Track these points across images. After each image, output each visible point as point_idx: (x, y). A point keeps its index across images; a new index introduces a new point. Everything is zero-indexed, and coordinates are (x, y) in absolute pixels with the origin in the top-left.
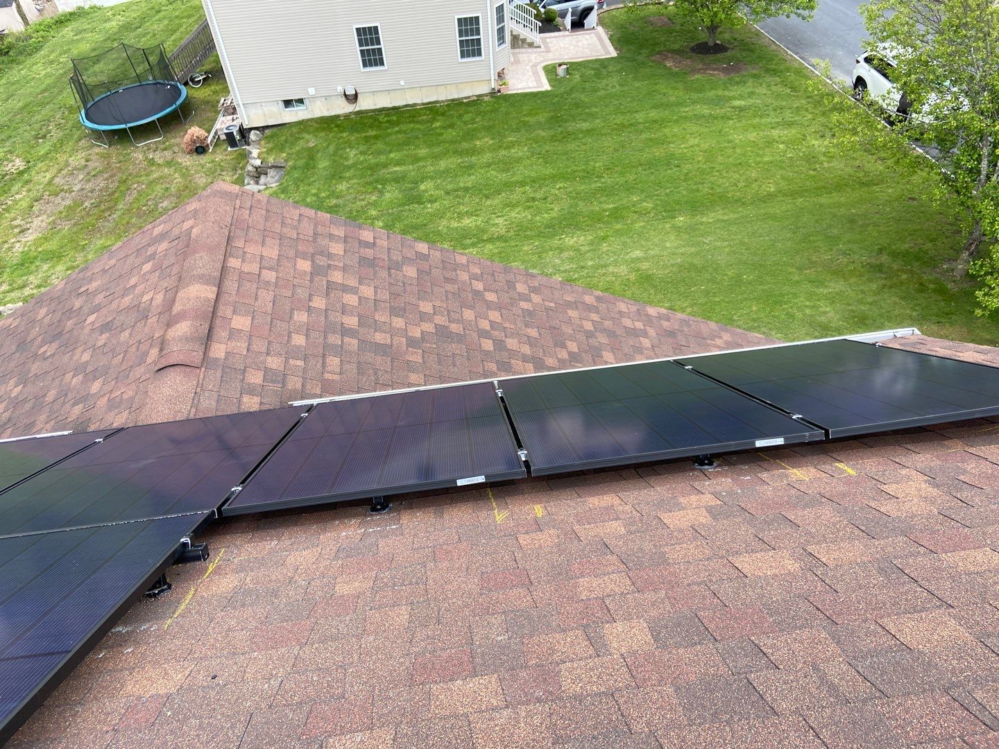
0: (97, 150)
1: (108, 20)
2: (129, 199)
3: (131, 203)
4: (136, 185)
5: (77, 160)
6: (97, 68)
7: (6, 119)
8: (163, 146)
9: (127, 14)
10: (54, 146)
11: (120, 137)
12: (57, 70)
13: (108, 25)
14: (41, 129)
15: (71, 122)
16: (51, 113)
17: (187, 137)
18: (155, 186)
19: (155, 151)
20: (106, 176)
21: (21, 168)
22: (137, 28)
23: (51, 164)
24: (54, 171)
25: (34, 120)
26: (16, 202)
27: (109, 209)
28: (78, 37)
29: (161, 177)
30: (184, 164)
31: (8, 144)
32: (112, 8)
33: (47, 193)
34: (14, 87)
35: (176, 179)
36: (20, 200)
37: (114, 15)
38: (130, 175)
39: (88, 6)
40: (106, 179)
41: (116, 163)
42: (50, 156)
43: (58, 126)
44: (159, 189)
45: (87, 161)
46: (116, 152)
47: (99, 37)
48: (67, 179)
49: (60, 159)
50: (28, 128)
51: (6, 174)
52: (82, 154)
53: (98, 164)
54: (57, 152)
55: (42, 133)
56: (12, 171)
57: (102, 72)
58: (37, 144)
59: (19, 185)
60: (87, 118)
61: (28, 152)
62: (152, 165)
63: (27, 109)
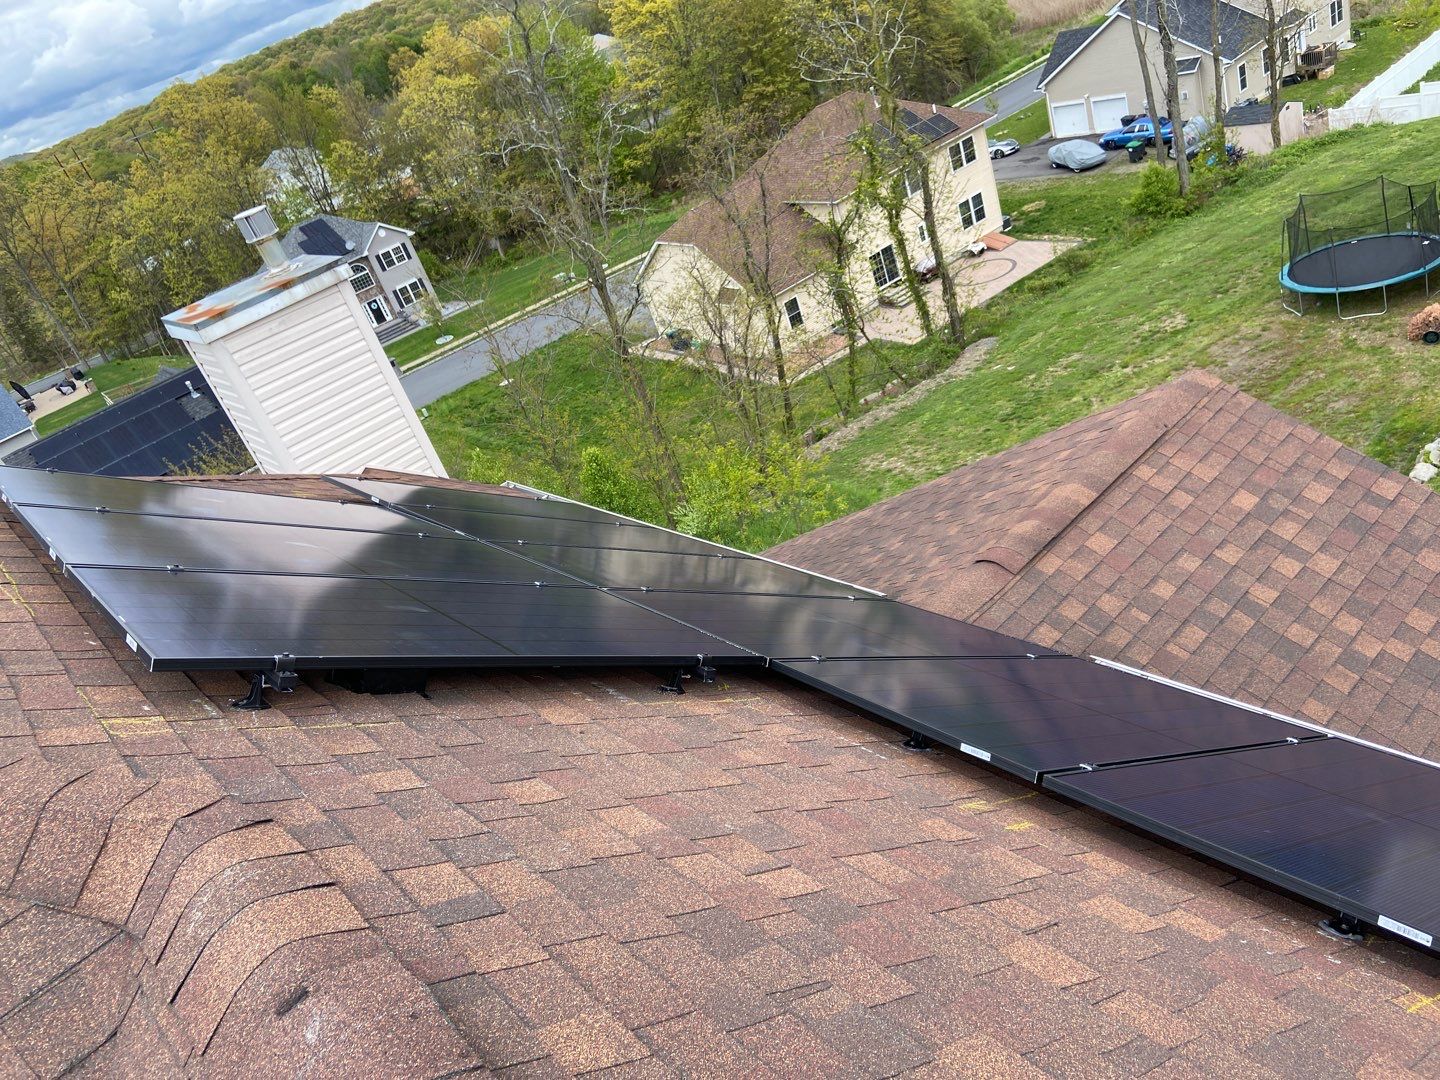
0: (1284, 317)
1: (1392, 142)
2: (1293, 388)
3: (1293, 395)
4: (1311, 372)
5: (1250, 328)
6: (1339, 209)
7: (1192, 264)
8: (1379, 324)
9: (1421, 135)
10: (1232, 305)
11: (1324, 304)
12: (1285, 207)
13: (1385, 150)
14: (1227, 282)
15: (1268, 277)
16: (1249, 263)
17: (1420, 317)
18: (1339, 378)
19: (1364, 329)
20: (1278, 353)
21: (1179, 327)
22: (1426, 155)
23: (1217, 327)
24: (1216, 336)
25: (1224, 269)
26: (1152, 367)
28: (1334, 165)
29: (1353, 367)
30: (1397, 354)
31: (1178, 295)
32: (1403, 127)
33: (1194, 363)
34: (1221, 225)
35: (1373, 372)
36: (1159, 365)
37: (1401, 136)
38: (1311, 357)
39: (1370, 123)
40: (1277, 358)
41: (1300, 338)
42: (1221, 316)
43: (1251, 280)
44: (1341, 382)
45: (1264, 330)
46: (1307, 323)
47: (1363, 166)
48: (1226, 349)
49: (1232, 323)
50: (1212, 278)
51: (1158, 332)
52: (1262, 320)
53: (1276, 336)
54: (1231, 312)
55: (1226, 286)
56: (1168, 328)
57: (1345, 214)
58: (1213, 300)
59: (1167, 346)
60: (1289, 274)
61: (1197, 308)
62: (1350, 348)
63: (1223, 255)
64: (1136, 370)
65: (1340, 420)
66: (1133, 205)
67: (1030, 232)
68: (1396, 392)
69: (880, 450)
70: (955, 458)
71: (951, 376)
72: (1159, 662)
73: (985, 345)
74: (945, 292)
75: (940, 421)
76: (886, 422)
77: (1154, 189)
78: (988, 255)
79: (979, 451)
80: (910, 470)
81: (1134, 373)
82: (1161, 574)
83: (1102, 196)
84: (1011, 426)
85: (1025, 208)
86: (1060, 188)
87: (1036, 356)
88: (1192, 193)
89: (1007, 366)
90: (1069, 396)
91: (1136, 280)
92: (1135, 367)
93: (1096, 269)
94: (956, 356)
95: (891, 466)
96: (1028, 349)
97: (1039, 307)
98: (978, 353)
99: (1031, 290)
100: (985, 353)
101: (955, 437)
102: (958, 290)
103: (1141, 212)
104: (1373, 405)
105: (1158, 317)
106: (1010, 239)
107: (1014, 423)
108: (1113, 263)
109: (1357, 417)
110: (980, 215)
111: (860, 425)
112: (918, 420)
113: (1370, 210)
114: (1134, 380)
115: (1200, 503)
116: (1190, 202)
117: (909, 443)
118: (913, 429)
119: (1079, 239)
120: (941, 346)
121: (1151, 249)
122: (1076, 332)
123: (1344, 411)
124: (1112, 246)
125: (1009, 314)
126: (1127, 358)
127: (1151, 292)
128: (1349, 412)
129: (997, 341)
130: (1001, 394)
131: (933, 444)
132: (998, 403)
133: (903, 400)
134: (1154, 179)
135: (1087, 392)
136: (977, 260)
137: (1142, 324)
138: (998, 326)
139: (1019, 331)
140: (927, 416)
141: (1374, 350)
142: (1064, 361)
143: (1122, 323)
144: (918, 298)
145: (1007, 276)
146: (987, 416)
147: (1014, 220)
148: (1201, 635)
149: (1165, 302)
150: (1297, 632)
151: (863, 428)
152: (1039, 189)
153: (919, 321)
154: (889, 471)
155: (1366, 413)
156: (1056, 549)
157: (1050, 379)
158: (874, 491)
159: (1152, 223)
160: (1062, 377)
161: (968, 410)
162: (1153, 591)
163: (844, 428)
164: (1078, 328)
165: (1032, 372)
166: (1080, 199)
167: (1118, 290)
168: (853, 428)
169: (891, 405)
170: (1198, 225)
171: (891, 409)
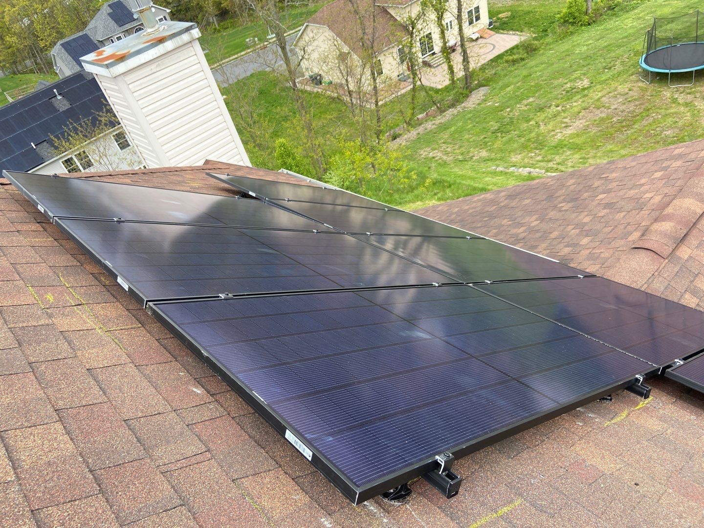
0: (640, 84)
2: (645, 122)
3: (645, 126)
4: (654, 114)
5: (622, 88)
6: (669, 27)
7: (592, 52)
8: (689, 91)
10: (613, 76)
11: (662, 78)
12: (640, 24)
14: (610, 63)
15: (632, 62)
16: (622, 54)
18: (668, 118)
19: (681, 93)
20: (637, 103)
21: (586, 86)
23: (605, 87)
24: (605, 92)
25: (609, 56)
26: (572, 107)
27: (628, 126)
28: (666, 3)
29: (676, 113)
30: (699, 107)
31: (585, 69)
33: (593, 106)
34: (607, 32)
35: (686, 116)
36: (575, 106)
38: (654, 106)
40: (636, 106)
41: (648, 96)
42: (607, 82)
43: (623, 63)
44: (670, 120)
45: (630, 90)
46: (651, 88)
47: (680, 4)
48: (610, 100)
49: (613, 85)
50: (603, 60)
51: (575, 88)
52: (628, 85)
53: (636, 94)
54: (613, 80)
55: (610, 65)
56: (580, 86)
57: (671, 30)
58: (603, 72)
59: (579, 96)
60: (645, 61)
61: (595, 76)
62: (674, 103)
63: (608, 48)
64: (563, 108)
65: (669, 141)
66: (561, 18)
67: (503, 29)
68: (698, 127)
69: (429, 146)
70: (468, 152)
71: (465, 107)
73: (483, 91)
74: (464, 60)
75: (460, 131)
76: (431, 131)
77: (573, 10)
78: (480, 41)
79: (481, 149)
80: (445, 158)
81: (562, 110)
83: (541, 12)
84: (497, 136)
85: (500, 16)
86: (519, 6)
87: (510, 98)
88: (592, 13)
89: (494, 103)
90: (528, 121)
91: (563, 59)
92: (563, 107)
93: (542, 52)
94: (467, 96)
95: (434, 155)
96: (505, 94)
97: (511, 71)
98: (479, 95)
99: (507, 62)
100: (483, 96)
101: (468, 140)
102: (470, 60)
103: (566, 21)
104: (686, 134)
105: (575, 80)
106: (492, 32)
107: (499, 134)
108: (550, 50)
109: (678, 140)
110: (478, 18)
111: (417, 132)
112: (448, 131)
113: (684, 28)
114: (562, 114)
116: (591, 18)
117: (444, 143)
118: (446, 135)
119: (528, 35)
120: (461, 91)
121: (570, 42)
122: (532, 86)
123: (671, 136)
124: (549, 39)
125: (495, 74)
126: (559, 102)
127: (571, 66)
128: (674, 137)
129: (489, 89)
130: (492, 118)
131: (456, 144)
132: (491, 123)
133: (440, 119)
134: (574, 4)
135: (537, 119)
136: (474, 43)
137: (566, 83)
138: (490, 81)
139: (500, 84)
140: (453, 129)
141: (687, 105)
142: (525, 102)
143: (556, 82)
144: (448, 60)
145: (490, 53)
146: (485, 130)
147: (494, 22)
149: (578, 72)
151: (419, 134)
152: (507, 6)
153: (448, 76)
154: (434, 158)
155: (682, 138)
157: (518, 111)
158: (427, 168)
159: (571, 28)
160: (525, 111)
161: (474, 126)
163: (408, 133)
164: (532, 84)
165: (508, 107)
166: (529, 12)
167: (553, 64)
168: (413, 133)
169: (433, 122)
170: (594, 31)
171: (433, 124)
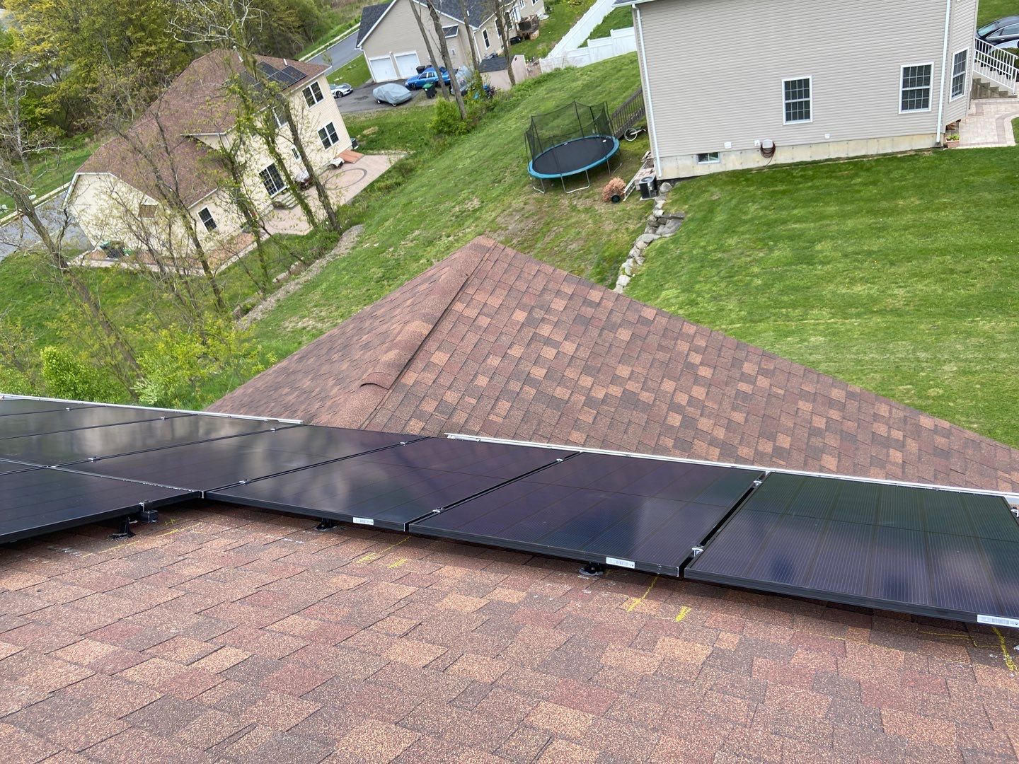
0: (535, 195)
1: (577, 79)
2: (547, 239)
3: (548, 243)
4: (556, 228)
5: (517, 203)
6: (555, 123)
7: (476, 165)
8: (587, 194)
9: (592, 74)
10: (505, 190)
11: (555, 185)
12: (525, 124)
13: (574, 84)
14: (499, 175)
15: (522, 170)
16: (510, 162)
17: (607, 187)
18: (570, 230)
19: (579, 198)
20: (535, 218)
21: (477, 207)
22: (597, 87)
23: (498, 205)
24: (499, 210)
25: (496, 166)
26: (465, 235)
27: (530, 246)
28: (548, 96)
29: (577, 222)
30: (599, 211)
31: (472, 186)
32: (582, 69)
33: (489, 229)
34: (490, 139)
35: (588, 224)
36: (469, 233)
37: (582, 75)
38: (554, 219)
39: (564, 67)
40: (535, 221)
41: (546, 207)
42: (499, 198)
43: (513, 173)
44: (573, 231)
45: (525, 204)
46: (548, 197)
47: (564, 95)
48: (506, 219)
49: (506, 202)
50: (490, 173)
51: (465, 211)
52: (523, 198)
53: (533, 207)
54: (505, 195)
55: (499, 178)
56: (470, 208)
57: (558, 127)
58: (493, 187)
59: (472, 220)
60: (533, 168)
61: (485, 194)
62: (574, 211)
63: (494, 157)
64: (456, 238)
65: (575, 256)
66: (434, 128)
67: (372, 149)
68: (602, 234)
69: (294, 315)
70: (350, 312)
71: (336, 255)
72: (486, 428)
73: (356, 230)
74: (320, 195)
75: (334, 287)
76: (295, 293)
77: (445, 116)
78: (346, 167)
79: (365, 305)
80: (319, 325)
81: (455, 240)
82: (480, 371)
83: (414, 122)
84: (383, 285)
85: (365, 132)
86: (386, 117)
87: (391, 235)
88: (469, 118)
89: (372, 244)
90: (417, 260)
91: (445, 178)
92: (455, 236)
93: (420, 172)
94: (337, 240)
95: (305, 325)
96: (385, 231)
97: (387, 201)
98: (352, 237)
99: (380, 189)
100: (356, 236)
101: (347, 297)
102: (329, 193)
103: (440, 132)
104: (591, 244)
105: (463, 202)
106: (359, 155)
107: (385, 283)
108: (429, 168)
109: (584, 252)
110: (335, 138)
111: (276, 298)
112: (318, 289)
113: (572, 123)
114: (456, 245)
115: (494, 322)
116: (468, 124)
117: (315, 306)
118: (316, 296)
119: (405, 152)
120: (325, 234)
121: (451, 156)
122: (414, 216)
123: (576, 249)
124: (426, 156)
125: (368, 207)
126: (449, 230)
127: (456, 185)
128: (580, 250)
129: (363, 227)
130: (373, 264)
131: (332, 305)
132: (372, 270)
133: (304, 276)
134: (443, 109)
135: (428, 256)
136: (339, 171)
137: (454, 207)
138: (362, 217)
139: (377, 218)
140: (324, 285)
141: (587, 210)
142: (410, 237)
143: (442, 207)
144: (302, 201)
145: (362, 181)
146: (366, 280)
147: (360, 141)
148: (508, 405)
149: (465, 191)
150: (561, 392)
151: (279, 300)
152: (371, 118)
153: (305, 217)
154: (304, 328)
155: (588, 250)
156: (413, 367)
157: (403, 249)
158: (296, 344)
159: (448, 139)
160: (411, 248)
161: (352, 277)
162: (476, 383)
163: (264, 302)
164: (415, 213)
165: (391, 246)
166: (400, 124)
167: (435, 185)
168: (271, 301)
169: (296, 281)
170: (476, 139)
171: (297, 284)
